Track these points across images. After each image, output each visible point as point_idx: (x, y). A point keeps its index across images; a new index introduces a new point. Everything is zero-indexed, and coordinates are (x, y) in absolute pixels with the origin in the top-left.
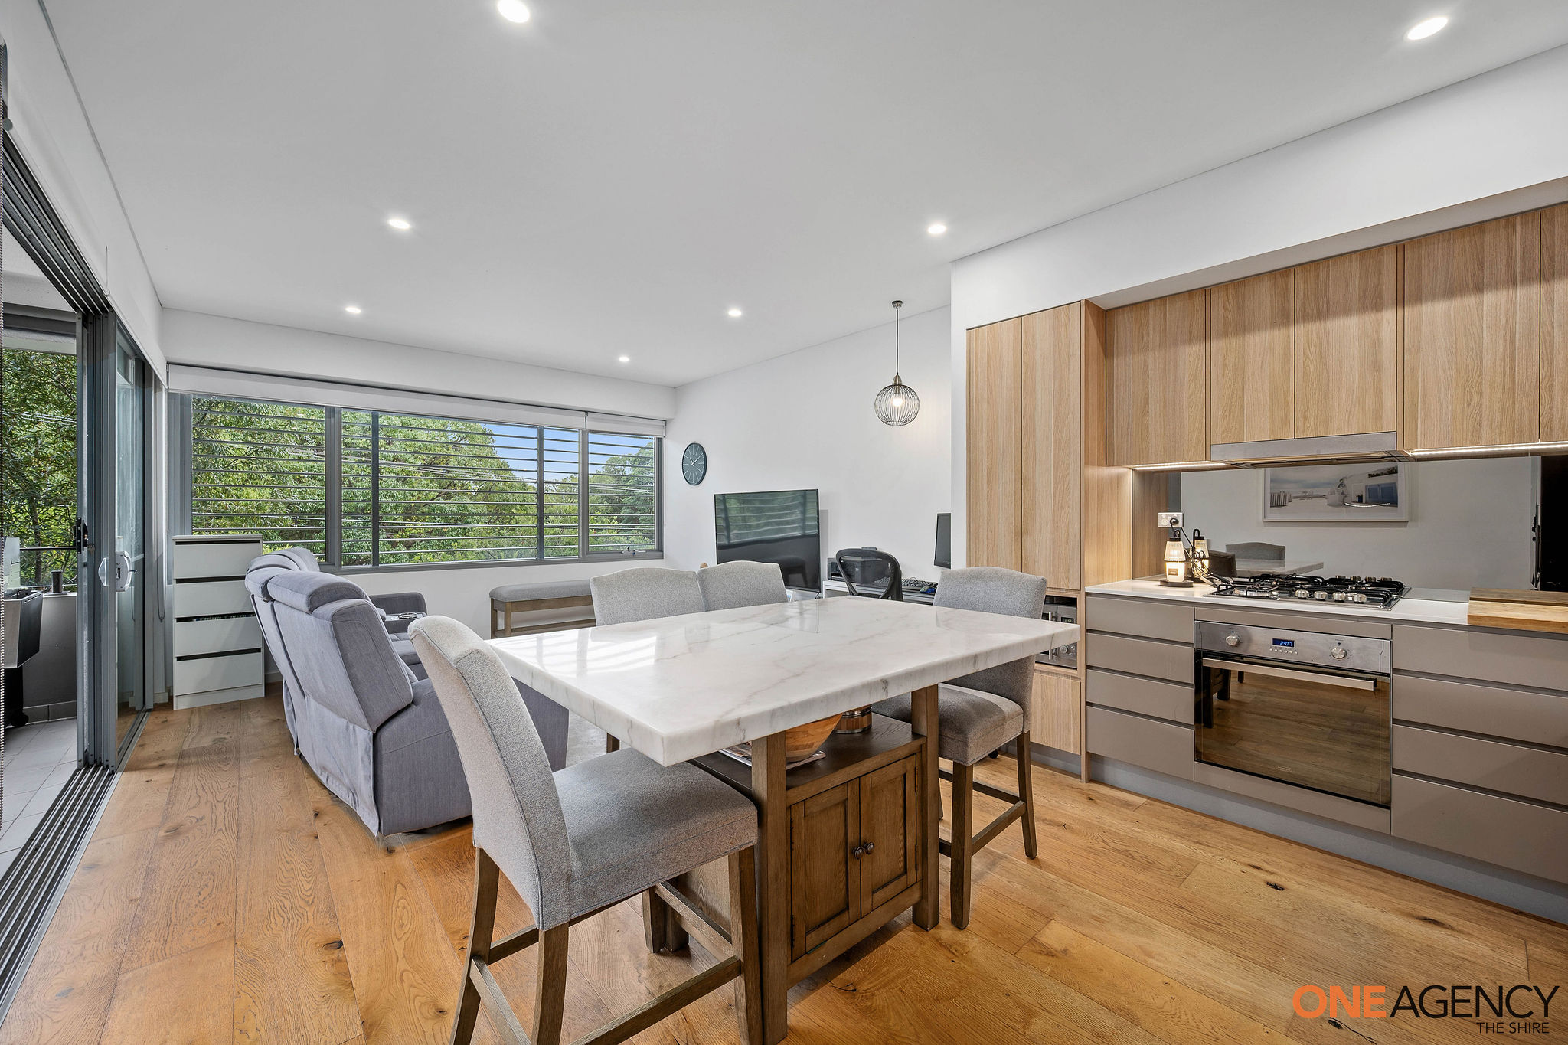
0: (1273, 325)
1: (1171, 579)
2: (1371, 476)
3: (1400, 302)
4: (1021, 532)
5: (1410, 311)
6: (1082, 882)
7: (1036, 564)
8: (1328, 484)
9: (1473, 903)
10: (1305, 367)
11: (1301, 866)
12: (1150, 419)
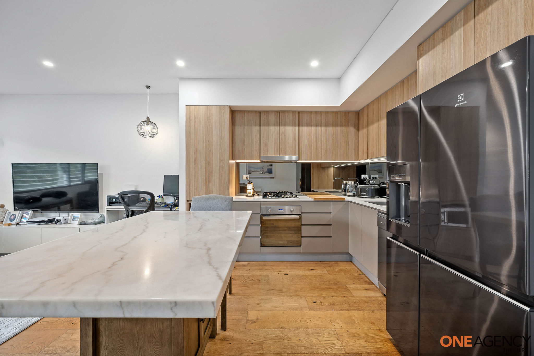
0: (275, 125)
1: (249, 195)
2: (268, 166)
3: (299, 126)
4: (208, 182)
5: (301, 128)
6: (248, 295)
7: (213, 192)
8: (260, 168)
9: (315, 263)
10: (282, 137)
11: (287, 267)
12: (245, 147)
